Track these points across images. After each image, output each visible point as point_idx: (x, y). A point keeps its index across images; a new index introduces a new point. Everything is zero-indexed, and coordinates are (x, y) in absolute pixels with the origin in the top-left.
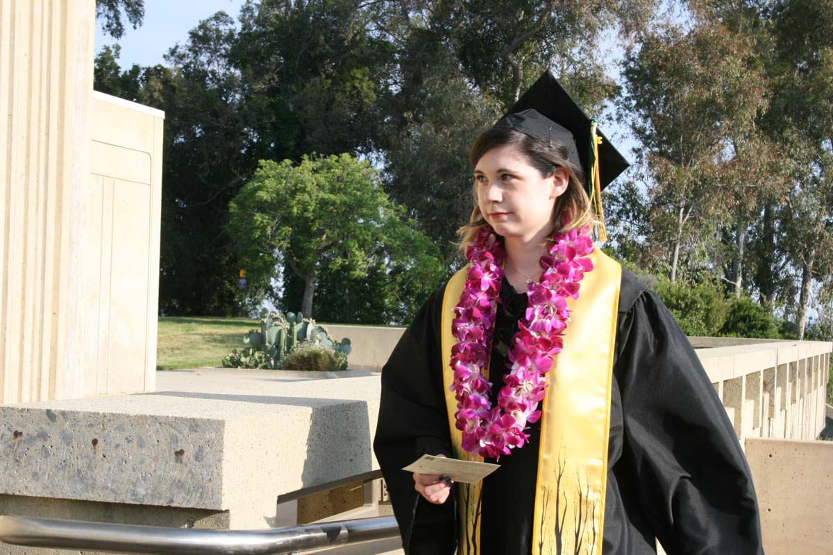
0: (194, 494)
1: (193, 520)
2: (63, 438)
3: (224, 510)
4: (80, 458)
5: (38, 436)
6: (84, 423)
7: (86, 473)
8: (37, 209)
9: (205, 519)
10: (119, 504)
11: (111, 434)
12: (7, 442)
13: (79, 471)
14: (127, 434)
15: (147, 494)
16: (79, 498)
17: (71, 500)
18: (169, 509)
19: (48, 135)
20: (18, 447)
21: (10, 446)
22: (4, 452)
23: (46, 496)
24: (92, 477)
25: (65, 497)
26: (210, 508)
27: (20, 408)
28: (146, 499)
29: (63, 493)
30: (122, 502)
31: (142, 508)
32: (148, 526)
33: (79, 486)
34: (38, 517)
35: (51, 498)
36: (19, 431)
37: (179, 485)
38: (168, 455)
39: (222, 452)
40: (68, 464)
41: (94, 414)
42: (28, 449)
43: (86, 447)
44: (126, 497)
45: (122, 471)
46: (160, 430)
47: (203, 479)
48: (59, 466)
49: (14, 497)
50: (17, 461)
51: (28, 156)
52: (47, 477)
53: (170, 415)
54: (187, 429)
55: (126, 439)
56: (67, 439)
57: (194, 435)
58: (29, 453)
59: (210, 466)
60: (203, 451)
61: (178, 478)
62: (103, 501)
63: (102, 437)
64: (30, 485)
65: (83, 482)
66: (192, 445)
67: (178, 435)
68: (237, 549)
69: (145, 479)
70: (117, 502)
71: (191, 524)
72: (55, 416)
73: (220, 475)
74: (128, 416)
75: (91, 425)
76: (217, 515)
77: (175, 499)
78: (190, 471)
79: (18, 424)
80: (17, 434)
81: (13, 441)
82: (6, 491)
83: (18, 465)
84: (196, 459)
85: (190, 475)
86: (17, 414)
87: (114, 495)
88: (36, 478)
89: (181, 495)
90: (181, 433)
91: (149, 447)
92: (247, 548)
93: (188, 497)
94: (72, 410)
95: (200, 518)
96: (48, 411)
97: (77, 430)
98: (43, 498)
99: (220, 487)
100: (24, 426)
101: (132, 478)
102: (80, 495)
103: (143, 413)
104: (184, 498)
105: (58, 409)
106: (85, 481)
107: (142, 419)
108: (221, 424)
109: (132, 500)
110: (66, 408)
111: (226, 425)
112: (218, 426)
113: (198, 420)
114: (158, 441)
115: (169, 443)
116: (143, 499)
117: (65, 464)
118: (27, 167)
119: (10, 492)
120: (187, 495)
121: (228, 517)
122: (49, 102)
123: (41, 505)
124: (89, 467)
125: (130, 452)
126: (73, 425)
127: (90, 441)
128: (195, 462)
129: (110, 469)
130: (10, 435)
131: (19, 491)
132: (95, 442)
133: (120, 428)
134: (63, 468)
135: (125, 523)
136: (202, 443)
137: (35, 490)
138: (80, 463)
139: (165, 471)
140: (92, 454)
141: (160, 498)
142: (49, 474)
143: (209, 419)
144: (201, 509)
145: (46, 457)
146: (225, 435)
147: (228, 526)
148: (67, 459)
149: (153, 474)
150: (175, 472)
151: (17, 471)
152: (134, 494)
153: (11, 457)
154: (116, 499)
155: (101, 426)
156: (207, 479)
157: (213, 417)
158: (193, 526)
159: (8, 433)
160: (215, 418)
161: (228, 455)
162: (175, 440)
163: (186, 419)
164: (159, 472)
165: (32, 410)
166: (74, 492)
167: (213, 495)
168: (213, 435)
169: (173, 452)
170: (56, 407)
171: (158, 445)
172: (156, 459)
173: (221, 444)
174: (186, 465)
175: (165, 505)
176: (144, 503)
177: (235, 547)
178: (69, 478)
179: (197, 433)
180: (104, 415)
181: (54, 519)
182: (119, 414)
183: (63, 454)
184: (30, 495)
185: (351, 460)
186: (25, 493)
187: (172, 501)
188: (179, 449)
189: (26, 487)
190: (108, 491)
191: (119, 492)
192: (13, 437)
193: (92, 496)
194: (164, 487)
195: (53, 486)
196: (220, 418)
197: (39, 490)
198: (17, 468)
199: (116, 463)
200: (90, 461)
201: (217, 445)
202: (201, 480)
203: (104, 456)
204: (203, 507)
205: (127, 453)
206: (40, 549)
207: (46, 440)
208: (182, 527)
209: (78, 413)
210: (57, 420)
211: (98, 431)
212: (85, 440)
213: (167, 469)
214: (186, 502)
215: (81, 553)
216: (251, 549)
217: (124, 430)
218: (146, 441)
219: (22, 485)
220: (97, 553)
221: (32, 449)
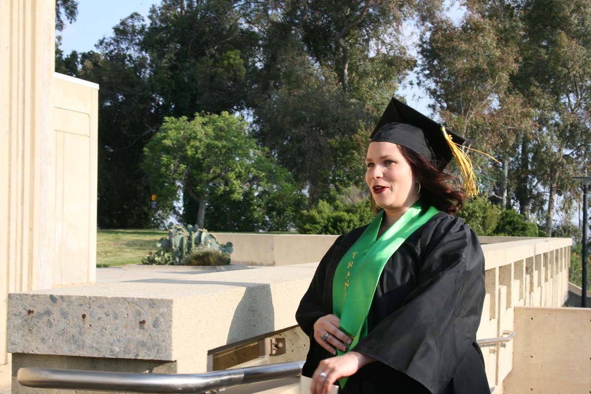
0: (153, 350)
1: (151, 368)
2: (62, 314)
3: (173, 360)
4: (74, 327)
5: (45, 313)
6: (76, 303)
7: (79, 337)
8: (17, 156)
9: (160, 367)
10: (102, 358)
11: (95, 311)
12: (23, 317)
13: (73, 336)
14: (106, 310)
15: (120, 351)
16: (74, 355)
17: (68, 356)
18: (136, 361)
19: (24, 104)
20: (31, 320)
21: (25, 320)
22: (21, 325)
23: (51, 354)
24: (82, 340)
25: (64, 354)
26: (164, 360)
27: (32, 294)
28: (120, 354)
29: (62, 351)
30: (103, 357)
31: (117, 360)
32: (122, 373)
33: (73, 347)
34: (45, 368)
35: (54, 355)
36: (31, 310)
37: (143, 344)
38: (134, 324)
39: (171, 321)
40: (66, 331)
41: (83, 297)
42: (38, 322)
43: (78, 320)
44: (106, 353)
45: (103, 335)
46: (129, 307)
47: (158, 339)
48: (59, 333)
49: (28, 355)
50: (30, 330)
51: (10, 119)
52: (51, 341)
53: (135, 297)
54: (147, 305)
55: (105, 314)
56: (64, 315)
57: (152, 310)
58: (39, 325)
59: (163, 331)
60: (158, 321)
61: (142, 340)
62: (90, 356)
63: (89, 313)
64: (40, 347)
65: (76, 343)
66: (151, 317)
67: (141, 310)
68: (183, 387)
69: (119, 341)
70: (101, 356)
71: (151, 371)
72: (56, 299)
73: (170, 337)
74: (106, 298)
75: (81, 305)
76: (168, 364)
77: (139, 354)
78: (150, 335)
79: (30, 305)
80: (30, 312)
81: (27, 317)
82: (23, 351)
83: (31, 333)
84: (154, 326)
85: (150, 337)
86: (30, 298)
87: (98, 352)
88: (44, 341)
89: (144, 351)
90: (143, 309)
91: (122, 320)
92: (191, 386)
93: (149, 353)
94: (68, 295)
95: (156, 366)
96: (51, 296)
97: (71, 308)
98: (49, 355)
99: (170, 345)
100: (34, 307)
101: (110, 340)
102: (74, 353)
103: (117, 296)
104: (146, 353)
105: (58, 294)
106: (78, 343)
107: (116, 300)
108: (171, 302)
109: (111, 355)
110: (63, 294)
111: (174, 303)
112: (168, 303)
113: (154, 299)
114: (127, 315)
115: (135, 316)
116: (117, 354)
117: (63, 332)
118: (10, 126)
119: (26, 352)
120: (148, 350)
121: (176, 365)
122: (24, 80)
123: (47, 360)
124: (80, 333)
125: (108, 322)
126: (69, 305)
127: (81, 316)
128: (153, 328)
129: (94, 335)
130: (25, 312)
131: (32, 351)
132: (84, 316)
133: (101, 307)
134: (62, 335)
135: (106, 370)
136: (158, 315)
137: (43, 350)
138: (74, 331)
139: (132, 335)
140: (82, 325)
141: (129, 354)
142: (53, 339)
143: (162, 299)
144: (158, 360)
145: (50, 327)
146: (174, 310)
147: (176, 371)
148: (65, 328)
149: (124, 337)
150: (139, 335)
151: (31, 337)
152: (112, 351)
153: (26, 327)
154: (99, 355)
155: (88, 306)
156: (161, 339)
157: (165, 298)
158: (152, 371)
159: (24, 311)
160: (167, 298)
161: (175, 322)
162: (139, 314)
163: (146, 300)
164: (128, 336)
165: (39, 295)
166: (70, 351)
167: (166, 351)
168: (165, 310)
169: (138, 322)
170: (56, 293)
171: (127, 317)
172: (126, 327)
173: (170, 315)
174: (147, 330)
175: (133, 358)
176: (119, 357)
177: (183, 385)
178: (66, 342)
179: (154, 309)
180: (90, 298)
181: (57, 369)
182: (101, 297)
183: (62, 325)
184: (40, 353)
185: (254, 326)
186: (37, 352)
187: (137, 355)
188: (142, 320)
189: (37, 348)
190: (93, 349)
191: (101, 350)
192: (27, 314)
193: (83, 353)
194: (132, 346)
195: (56, 347)
196: (169, 298)
197: (46, 350)
198: (30, 335)
199: (99, 330)
200: (81, 329)
201: (168, 317)
202: (157, 340)
203: (91, 326)
204: (159, 359)
205: (106, 323)
206: (47, 389)
207: (49, 315)
208: (144, 372)
209: (72, 297)
210: (57, 302)
211: (86, 309)
212: (77, 315)
213: (134, 334)
214: (147, 355)
215: (76, 392)
216: (194, 386)
217: (104, 307)
218: (119, 315)
219: (34, 347)
220: (86, 392)
221: (40, 322)
